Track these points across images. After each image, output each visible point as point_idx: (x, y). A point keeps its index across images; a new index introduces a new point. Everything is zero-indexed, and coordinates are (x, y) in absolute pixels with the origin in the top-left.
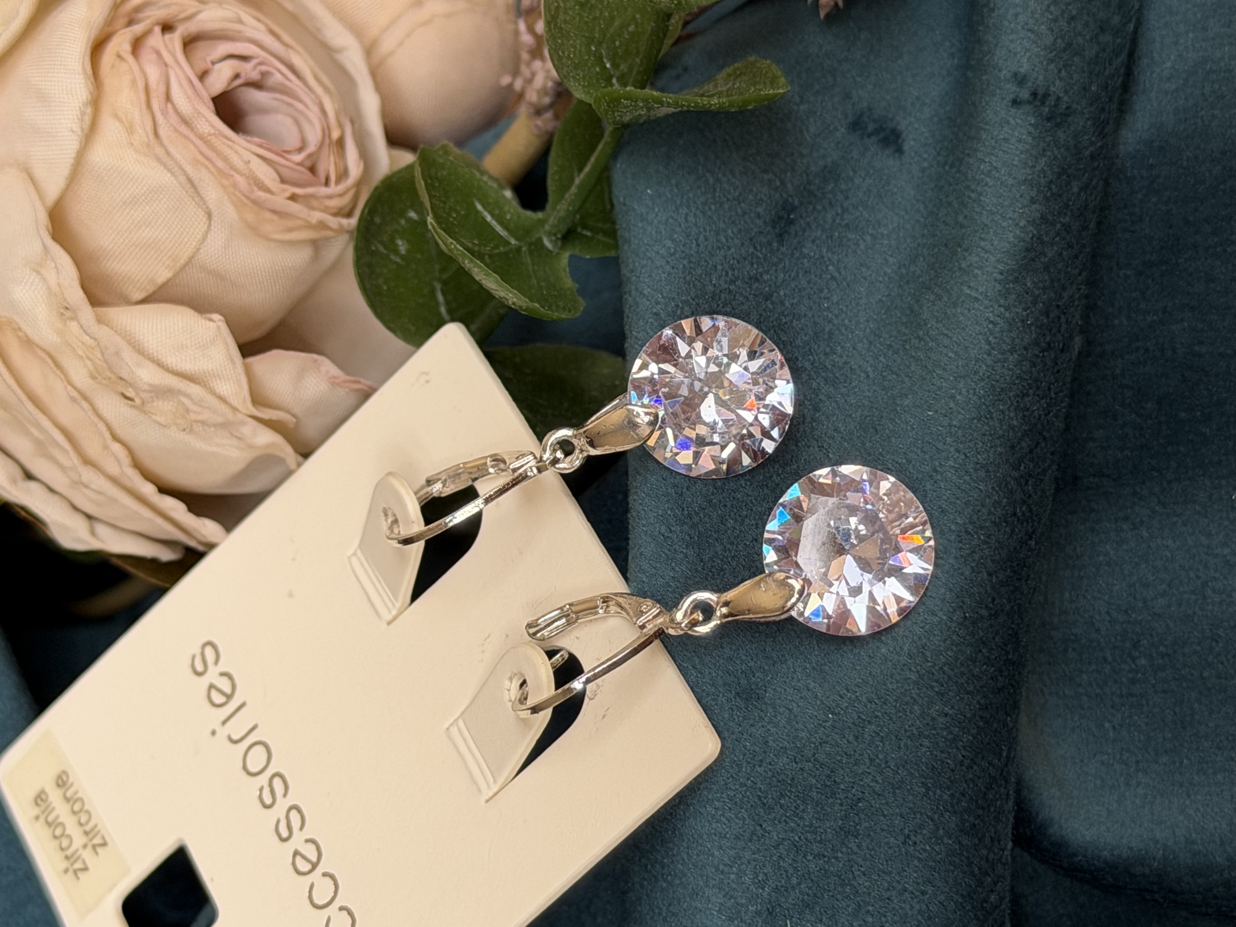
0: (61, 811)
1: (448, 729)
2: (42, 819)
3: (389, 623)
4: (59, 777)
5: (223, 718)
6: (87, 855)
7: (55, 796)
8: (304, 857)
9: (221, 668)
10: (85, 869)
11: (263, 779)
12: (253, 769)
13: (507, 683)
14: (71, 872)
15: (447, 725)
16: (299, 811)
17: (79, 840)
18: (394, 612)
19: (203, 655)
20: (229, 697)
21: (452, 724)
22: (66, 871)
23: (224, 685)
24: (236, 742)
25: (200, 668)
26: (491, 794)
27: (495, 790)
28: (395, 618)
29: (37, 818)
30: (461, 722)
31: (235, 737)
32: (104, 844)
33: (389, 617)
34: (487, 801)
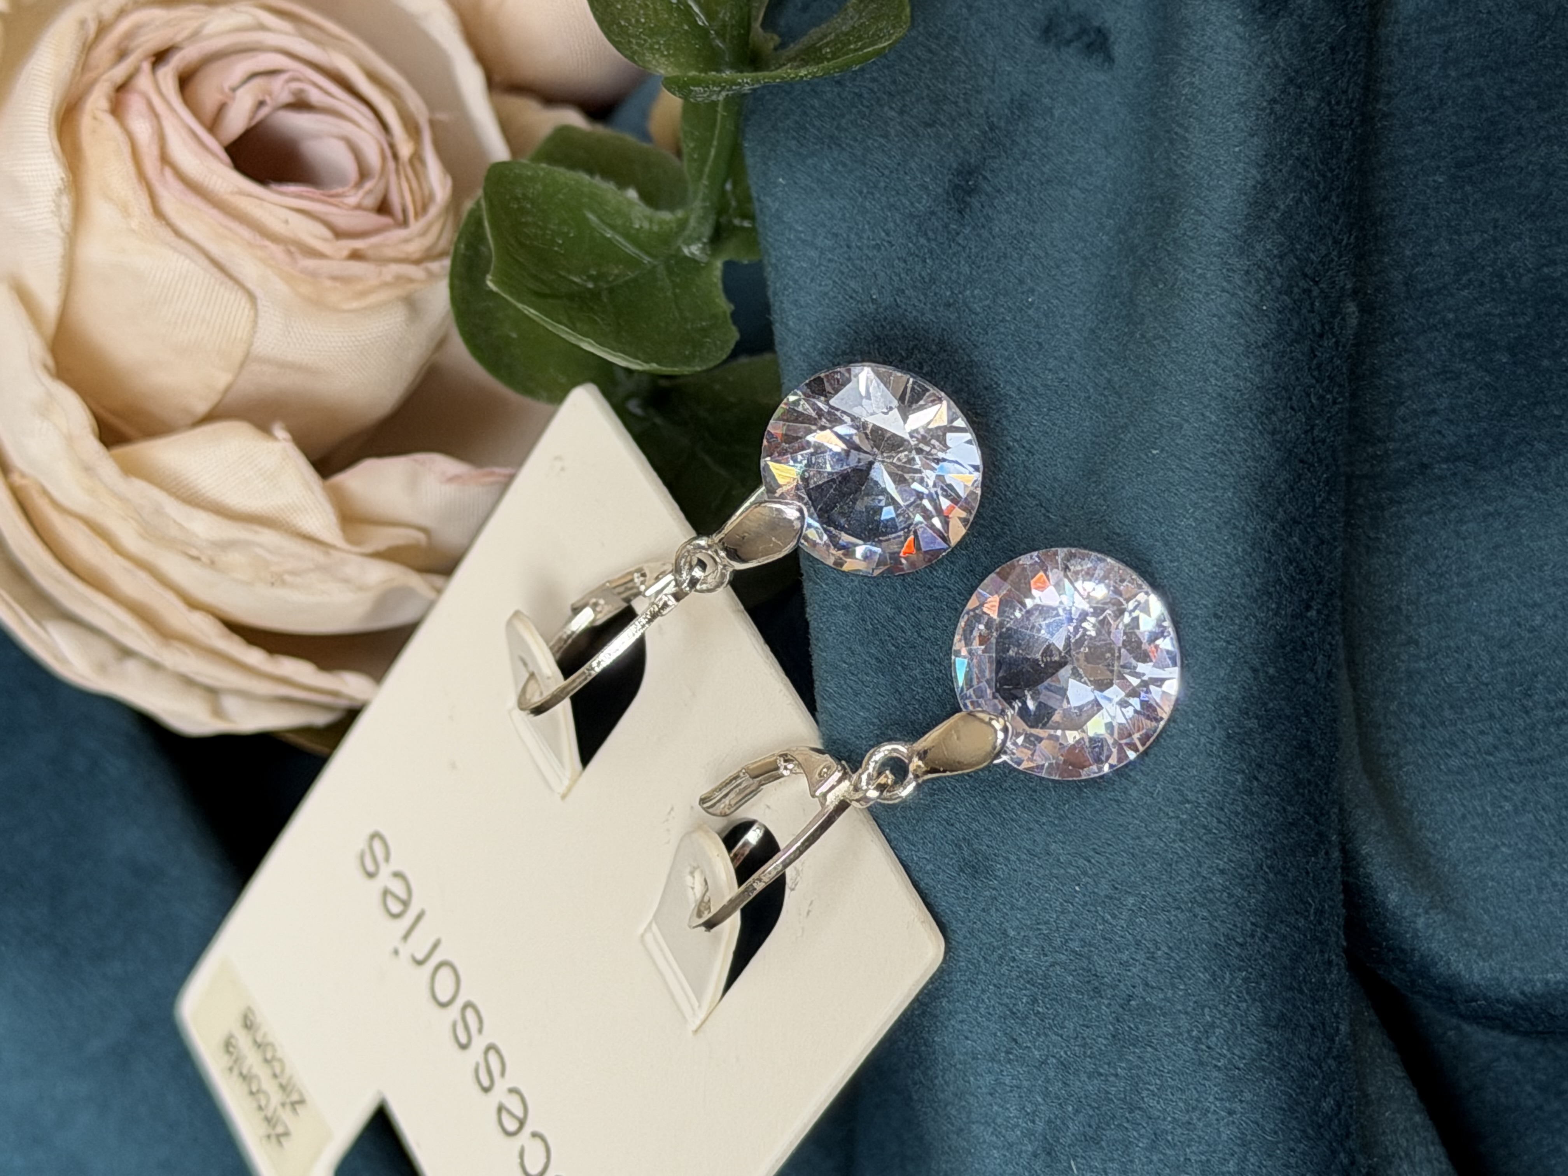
0: (252, 1060)
1: (642, 936)
2: (236, 1071)
3: (564, 797)
4: (245, 1017)
5: (402, 932)
6: (286, 1115)
7: (243, 1041)
8: (509, 1112)
9: (394, 866)
10: (286, 1134)
11: (454, 1011)
12: (444, 997)
13: (689, 878)
14: (274, 1139)
15: (641, 930)
16: (498, 1052)
17: (276, 1097)
18: (566, 783)
19: (371, 848)
20: (406, 904)
21: (646, 931)
22: (269, 1137)
23: (397, 887)
24: (420, 963)
25: (371, 868)
26: (698, 1022)
27: (702, 1016)
28: (569, 789)
29: (231, 1069)
30: (654, 927)
31: (420, 956)
32: (302, 1102)
33: (562, 790)
34: (696, 1031)
